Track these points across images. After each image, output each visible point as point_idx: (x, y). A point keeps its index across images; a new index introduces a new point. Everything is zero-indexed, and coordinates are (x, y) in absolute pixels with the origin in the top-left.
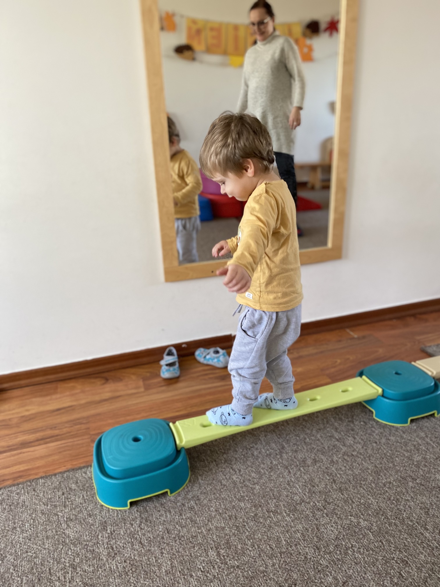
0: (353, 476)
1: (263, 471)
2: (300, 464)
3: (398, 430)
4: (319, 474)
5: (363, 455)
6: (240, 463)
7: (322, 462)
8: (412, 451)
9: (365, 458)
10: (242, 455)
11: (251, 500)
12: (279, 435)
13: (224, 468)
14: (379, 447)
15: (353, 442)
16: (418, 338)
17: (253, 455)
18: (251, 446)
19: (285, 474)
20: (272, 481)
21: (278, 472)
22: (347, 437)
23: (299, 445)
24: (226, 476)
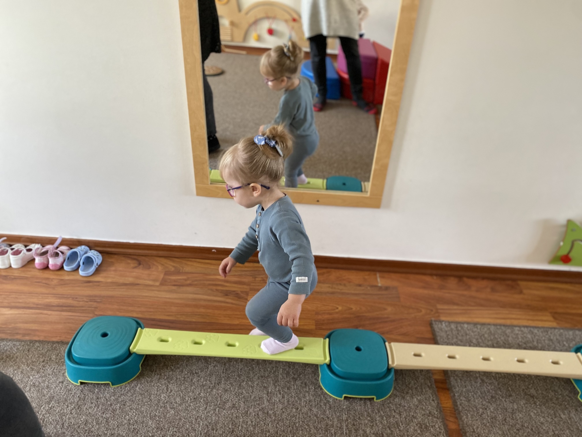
0: (251, 433)
1: (187, 399)
2: (219, 404)
3: (327, 404)
4: (226, 420)
5: (276, 417)
6: (177, 385)
7: (237, 410)
9: (275, 420)
10: (184, 377)
11: (159, 421)
12: (226, 370)
13: (162, 385)
14: (296, 414)
15: (279, 401)
16: (439, 306)
17: (192, 380)
18: (197, 371)
19: (201, 409)
20: (187, 411)
21: (198, 405)
22: (278, 394)
23: (233, 385)
24: (158, 392)
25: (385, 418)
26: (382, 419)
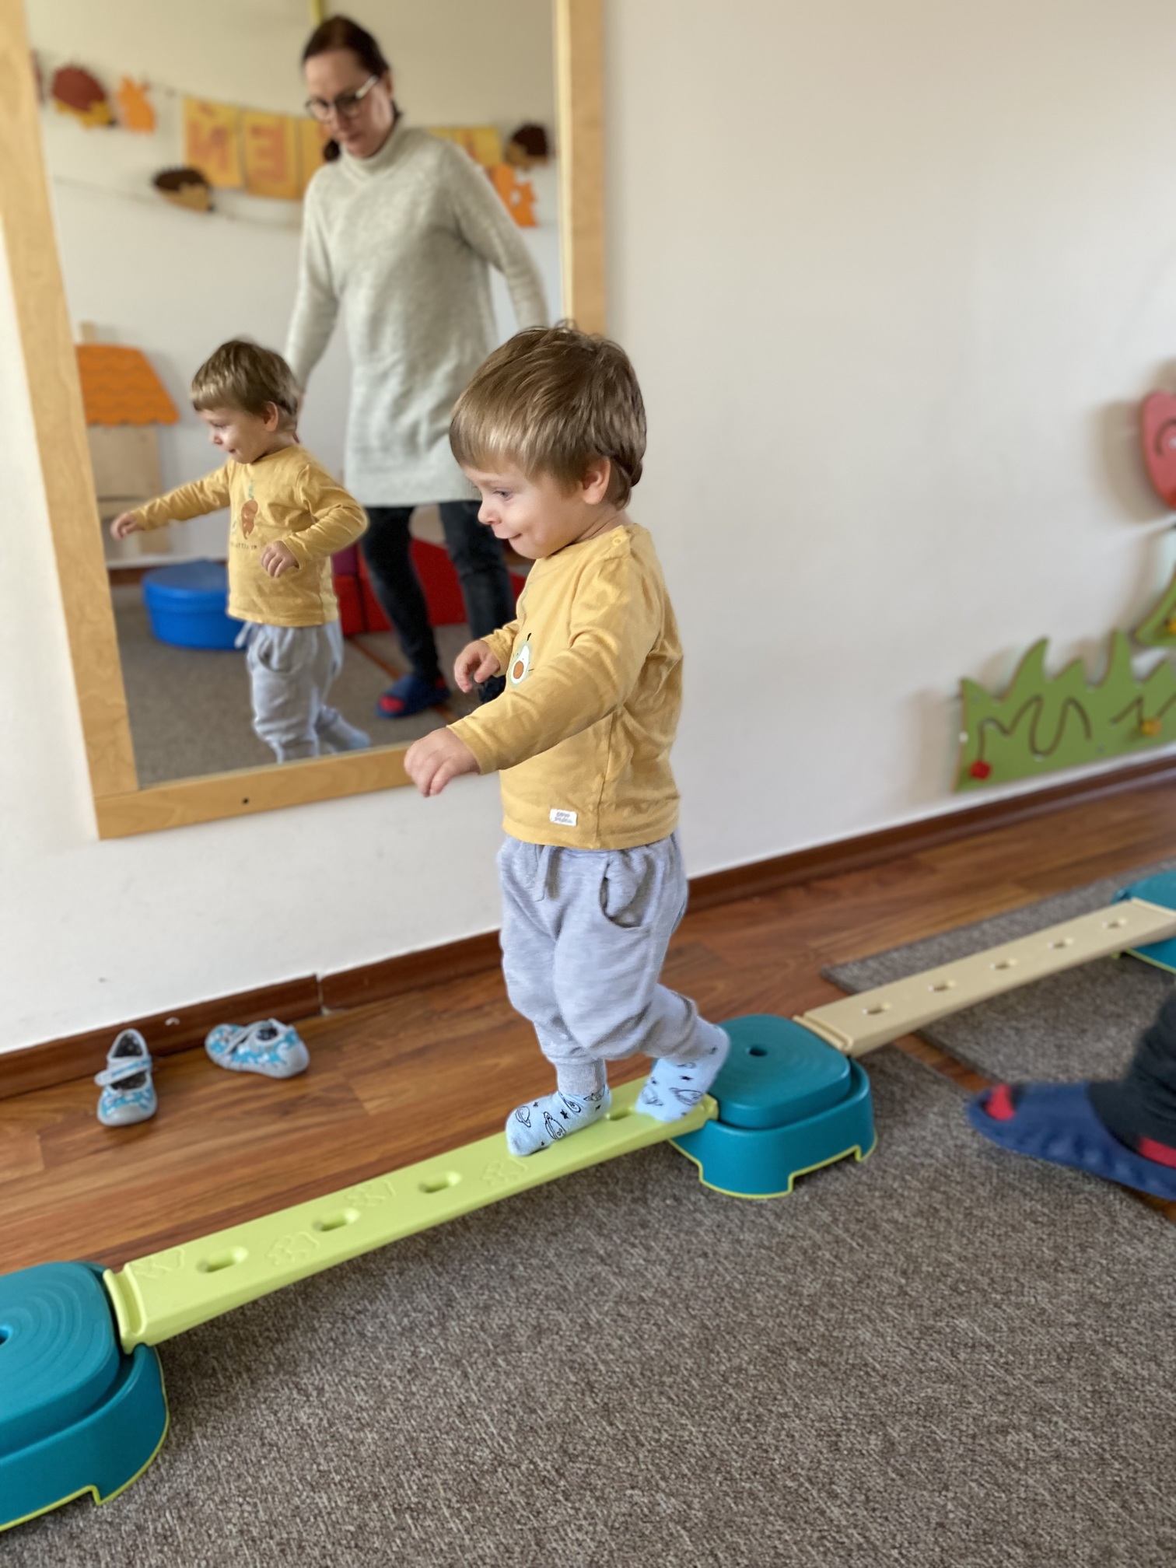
0: (640, 1362)
1: (388, 1384)
2: (496, 1347)
3: (764, 1212)
4: (548, 1369)
5: (670, 1297)
6: (323, 1367)
7: (557, 1333)
8: (799, 1268)
9: (674, 1305)
10: (332, 1339)
11: (348, 1481)
12: (441, 1264)
13: (276, 1390)
14: (712, 1267)
15: (645, 1260)
16: (815, 944)
17: (362, 1335)
18: (359, 1308)
19: (453, 1383)
20: (414, 1412)
21: (434, 1381)
22: (629, 1248)
23: (494, 1288)
24: (279, 1415)
25: (908, 1177)
26: (903, 1179)
